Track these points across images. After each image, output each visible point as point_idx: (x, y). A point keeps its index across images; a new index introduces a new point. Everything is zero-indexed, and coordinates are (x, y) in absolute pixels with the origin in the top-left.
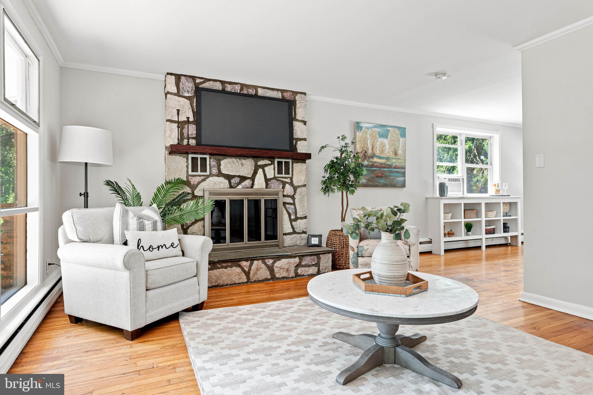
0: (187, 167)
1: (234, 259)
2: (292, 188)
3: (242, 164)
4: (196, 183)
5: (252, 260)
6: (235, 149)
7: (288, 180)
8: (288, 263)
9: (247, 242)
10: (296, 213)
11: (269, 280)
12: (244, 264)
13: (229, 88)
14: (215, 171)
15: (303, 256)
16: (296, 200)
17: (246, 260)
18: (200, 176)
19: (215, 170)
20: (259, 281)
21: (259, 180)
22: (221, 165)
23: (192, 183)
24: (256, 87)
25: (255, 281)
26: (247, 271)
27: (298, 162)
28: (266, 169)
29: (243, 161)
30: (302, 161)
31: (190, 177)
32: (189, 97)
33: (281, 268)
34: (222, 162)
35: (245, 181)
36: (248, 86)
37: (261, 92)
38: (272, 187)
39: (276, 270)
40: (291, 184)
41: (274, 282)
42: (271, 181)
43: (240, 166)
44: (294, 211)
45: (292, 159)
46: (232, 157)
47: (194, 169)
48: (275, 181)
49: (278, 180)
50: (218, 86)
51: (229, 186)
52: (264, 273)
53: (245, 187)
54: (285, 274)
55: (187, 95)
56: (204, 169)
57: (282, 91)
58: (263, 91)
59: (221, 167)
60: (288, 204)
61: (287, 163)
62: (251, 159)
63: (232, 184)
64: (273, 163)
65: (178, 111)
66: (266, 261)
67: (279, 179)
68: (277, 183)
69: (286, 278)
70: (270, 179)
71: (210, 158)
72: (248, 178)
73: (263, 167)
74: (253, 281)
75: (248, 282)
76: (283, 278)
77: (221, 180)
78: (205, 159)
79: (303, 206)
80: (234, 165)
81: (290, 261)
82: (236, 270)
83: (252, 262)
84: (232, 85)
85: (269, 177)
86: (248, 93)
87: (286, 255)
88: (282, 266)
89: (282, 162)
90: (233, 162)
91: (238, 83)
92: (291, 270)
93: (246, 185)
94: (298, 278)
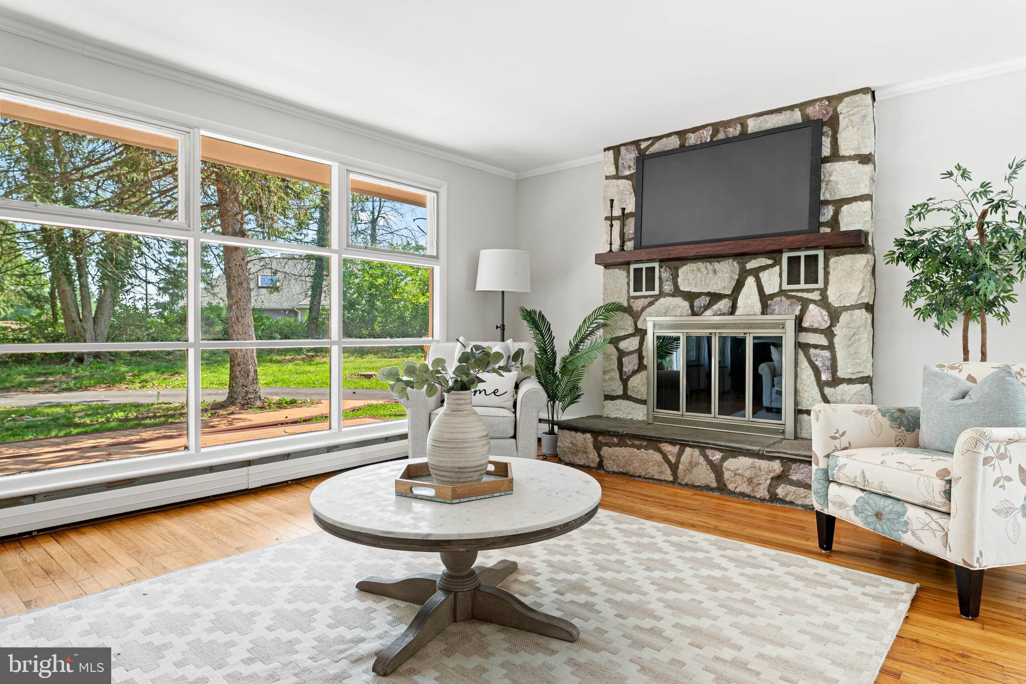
0: (628, 284)
1: (656, 437)
2: (825, 313)
3: (715, 272)
4: (640, 308)
5: (683, 445)
6: (686, 247)
7: (816, 296)
8: (753, 467)
9: (717, 416)
10: (834, 368)
11: (712, 489)
12: (667, 448)
13: (692, 139)
14: (668, 287)
15: (794, 461)
16: (836, 340)
17: (673, 442)
18: (646, 297)
19: (669, 285)
20: (694, 487)
21: (747, 298)
22: (678, 276)
23: (635, 309)
24: (742, 121)
25: (687, 485)
26: (673, 462)
27: (844, 254)
28: (764, 276)
29: (717, 265)
30: (853, 250)
31: (632, 300)
32: (631, 175)
33: (735, 474)
34: (681, 271)
35: (718, 301)
36: (726, 124)
37: (753, 126)
38: (777, 311)
39: (727, 475)
40: (824, 302)
41: (722, 496)
42: (775, 299)
43: (711, 275)
44: (828, 363)
45: (826, 247)
47: (638, 288)
48: (783, 298)
49: (789, 297)
50: (674, 142)
51: (690, 311)
52: (704, 475)
53: (719, 313)
54: (744, 488)
55: (627, 173)
56: (651, 287)
57: (802, 106)
58: (759, 121)
59: (679, 280)
60: (816, 347)
61: (812, 261)
62: (731, 260)
63: (695, 309)
65: (612, 201)
66: (709, 452)
67: (793, 294)
68: (786, 302)
69: (749, 496)
70: (772, 296)
71: (661, 267)
72: (725, 296)
73: (756, 272)
74: (683, 483)
75: (675, 482)
76: (743, 494)
77: (677, 303)
78: (653, 268)
79: (856, 353)
80: (699, 275)
81: (756, 464)
82: (655, 456)
83: (682, 448)
84: (697, 133)
85: (768, 291)
86: (727, 135)
87: (747, 450)
88: (737, 470)
89: (799, 257)
90: (699, 270)
91: (708, 125)
92: (759, 484)
93: (720, 310)
94: (778, 505)
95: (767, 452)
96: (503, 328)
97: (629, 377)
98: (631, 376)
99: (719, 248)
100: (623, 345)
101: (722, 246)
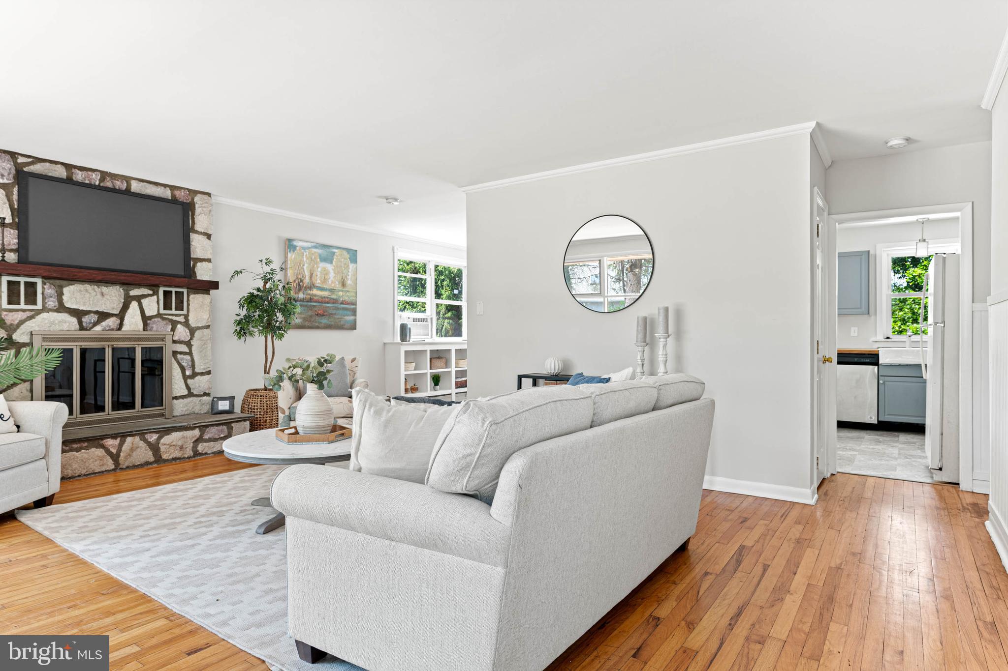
1: (100, 436)
2: (187, 331)
3: (102, 294)
4: (17, 322)
5: (123, 436)
6: (91, 271)
7: (182, 319)
8: (183, 437)
9: (111, 412)
10: (193, 366)
11: (151, 463)
12: (109, 442)
13: (79, 176)
14: (52, 303)
15: (207, 426)
16: (193, 348)
17: (114, 437)
18: (24, 311)
19: (53, 301)
20: (135, 467)
21: (132, 318)
22: (63, 294)
23: (8, 322)
24: (128, 179)
25: (128, 467)
26: (115, 453)
27: (198, 293)
28: (145, 302)
29: (105, 289)
30: (204, 292)
31: (4, 313)
32: (4, 184)
33: (171, 446)
34: (66, 290)
35: (107, 319)
36: (114, 176)
37: (135, 187)
38: (155, 329)
39: (163, 448)
40: (186, 324)
41: (160, 465)
42: (153, 320)
43: (99, 296)
44: (190, 363)
45: (187, 288)
46: (84, 283)
47: (13, 300)
48: (159, 319)
49: (164, 319)
50: (61, 173)
51: (78, 327)
52: (144, 454)
53: (107, 329)
54: (177, 454)
56: (31, 300)
57: (173, 188)
58: (140, 185)
59: (64, 297)
60: (181, 353)
61: (179, 295)
62: (118, 287)
63: (84, 324)
64: (156, 293)
66: (147, 436)
67: (166, 317)
68: (162, 323)
69: (179, 459)
70: (151, 317)
71: (44, 283)
72: (113, 315)
73: (138, 299)
74: (124, 467)
75: (117, 469)
76: (175, 459)
77: (63, 318)
78: (35, 284)
79: (205, 356)
80: (87, 295)
81: (185, 435)
82: (96, 453)
83: (123, 439)
84: (84, 172)
85: (148, 313)
86: (114, 186)
87: (179, 426)
88: (172, 442)
89: (171, 292)
90: (87, 291)
91: (97, 170)
92: (187, 448)
93: (108, 326)
94: (198, 458)
95: (193, 424)
99: (113, 277)
101: (125, 276)
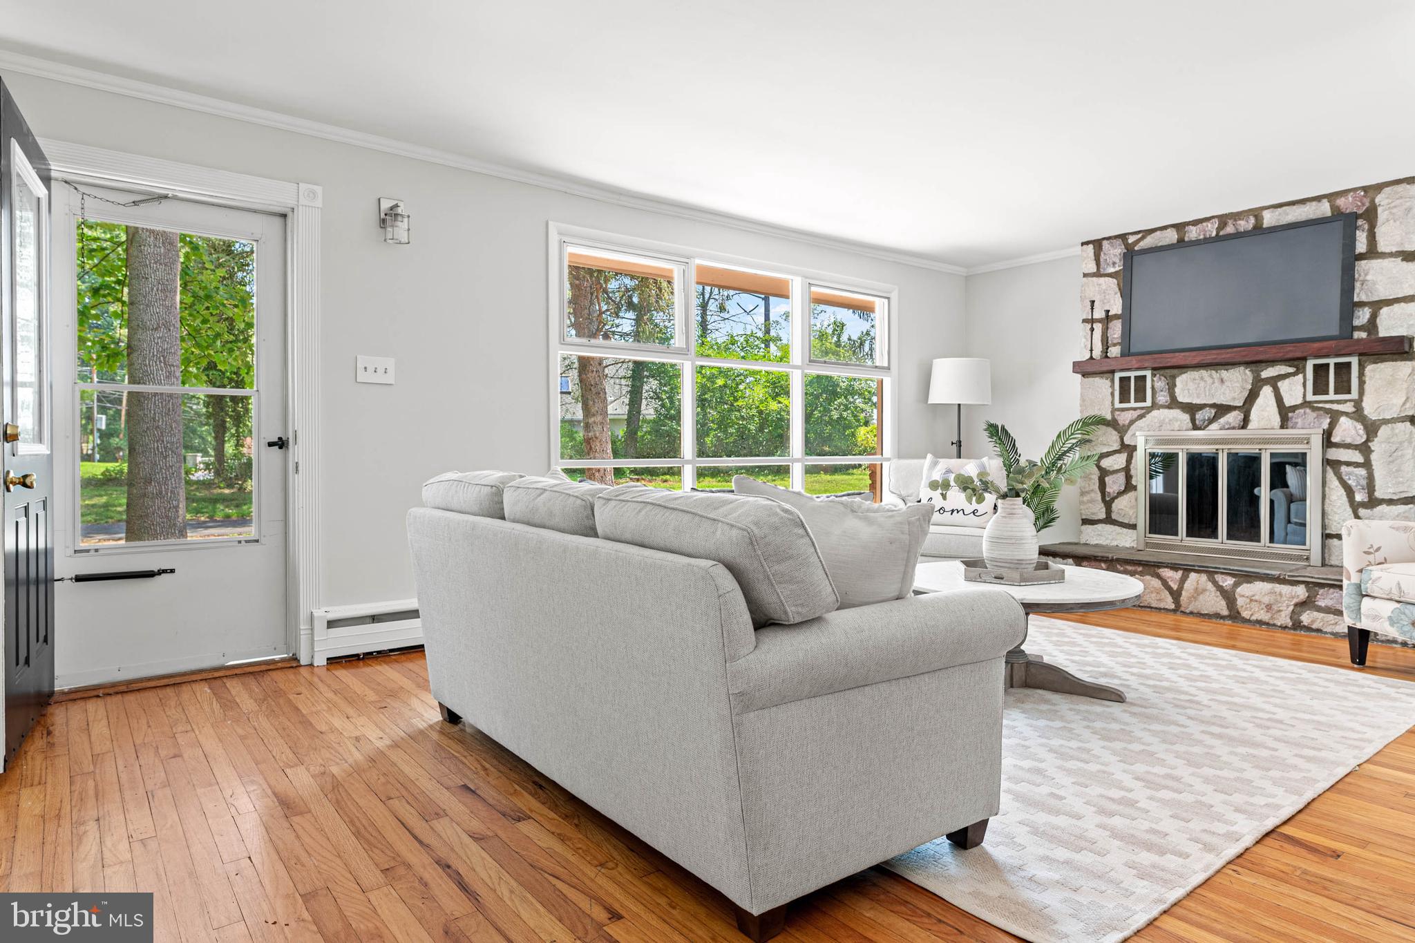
0: (1112, 394)
1: (1154, 562)
2: (1360, 426)
3: (1222, 381)
4: (1127, 422)
5: (1187, 570)
6: (1187, 354)
7: (1348, 408)
8: (1272, 592)
9: (1225, 541)
10: (1370, 487)
11: (1223, 617)
12: (1167, 573)
13: (1193, 233)
14: (1163, 398)
15: (1322, 586)
16: (1374, 457)
17: (1174, 567)
18: (1135, 409)
19: (1164, 396)
20: (1200, 615)
21: (1262, 411)
22: (1175, 385)
23: (1121, 423)
24: (1257, 213)
25: (1191, 613)
26: (1175, 589)
27: (1383, 361)
28: (1283, 386)
29: (1224, 374)
30: (1395, 356)
31: (1117, 413)
32: (1116, 272)
33: (1251, 600)
34: (1179, 381)
35: (1226, 414)
36: (1236, 216)
37: (1269, 219)
38: (1299, 425)
39: (1240, 602)
40: (1358, 415)
41: (1234, 625)
42: (1297, 412)
43: (1217, 384)
44: (1364, 482)
45: (1361, 354)
46: (1198, 369)
47: (1124, 398)
48: (1308, 410)
49: (1314, 409)
50: (1171, 237)
51: (1190, 425)
52: (1213, 602)
53: (1227, 427)
54: (1263, 615)
55: (1111, 270)
56: (1141, 396)
57: (1332, 197)
58: (1277, 213)
59: (1176, 390)
60: (1348, 464)
61: (1343, 369)
62: (1242, 368)
63: (1197, 422)
64: (1300, 370)
65: (1093, 302)
66: (1219, 578)
67: (1320, 405)
68: (1311, 415)
69: (1267, 624)
70: (1294, 408)
71: (1154, 375)
72: (1235, 408)
73: (1274, 382)
74: (1188, 611)
75: (1177, 610)
76: (1260, 622)
77: (1175, 415)
78: (1144, 377)
79: (1398, 471)
80: (1202, 384)
81: (1276, 589)
82: (1152, 582)
83: (1186, 573)
84: (1200, 226)
85: (1288, 402)
86: (1237, 229)
87: (1265, 574)
88: (1254, 596)
89: (1327, 365)
90: (1202, 378)
91: (1213, 217)
92: (1280, 611)
93: (1228, 423)
94: (1302, 632)
95: (1289, 576)
96: (959, 444)
97: (1113, 499)
98: (1116, 497)
99: (1228, 356)
100: (1105, 463)
101: (1231, 353)
